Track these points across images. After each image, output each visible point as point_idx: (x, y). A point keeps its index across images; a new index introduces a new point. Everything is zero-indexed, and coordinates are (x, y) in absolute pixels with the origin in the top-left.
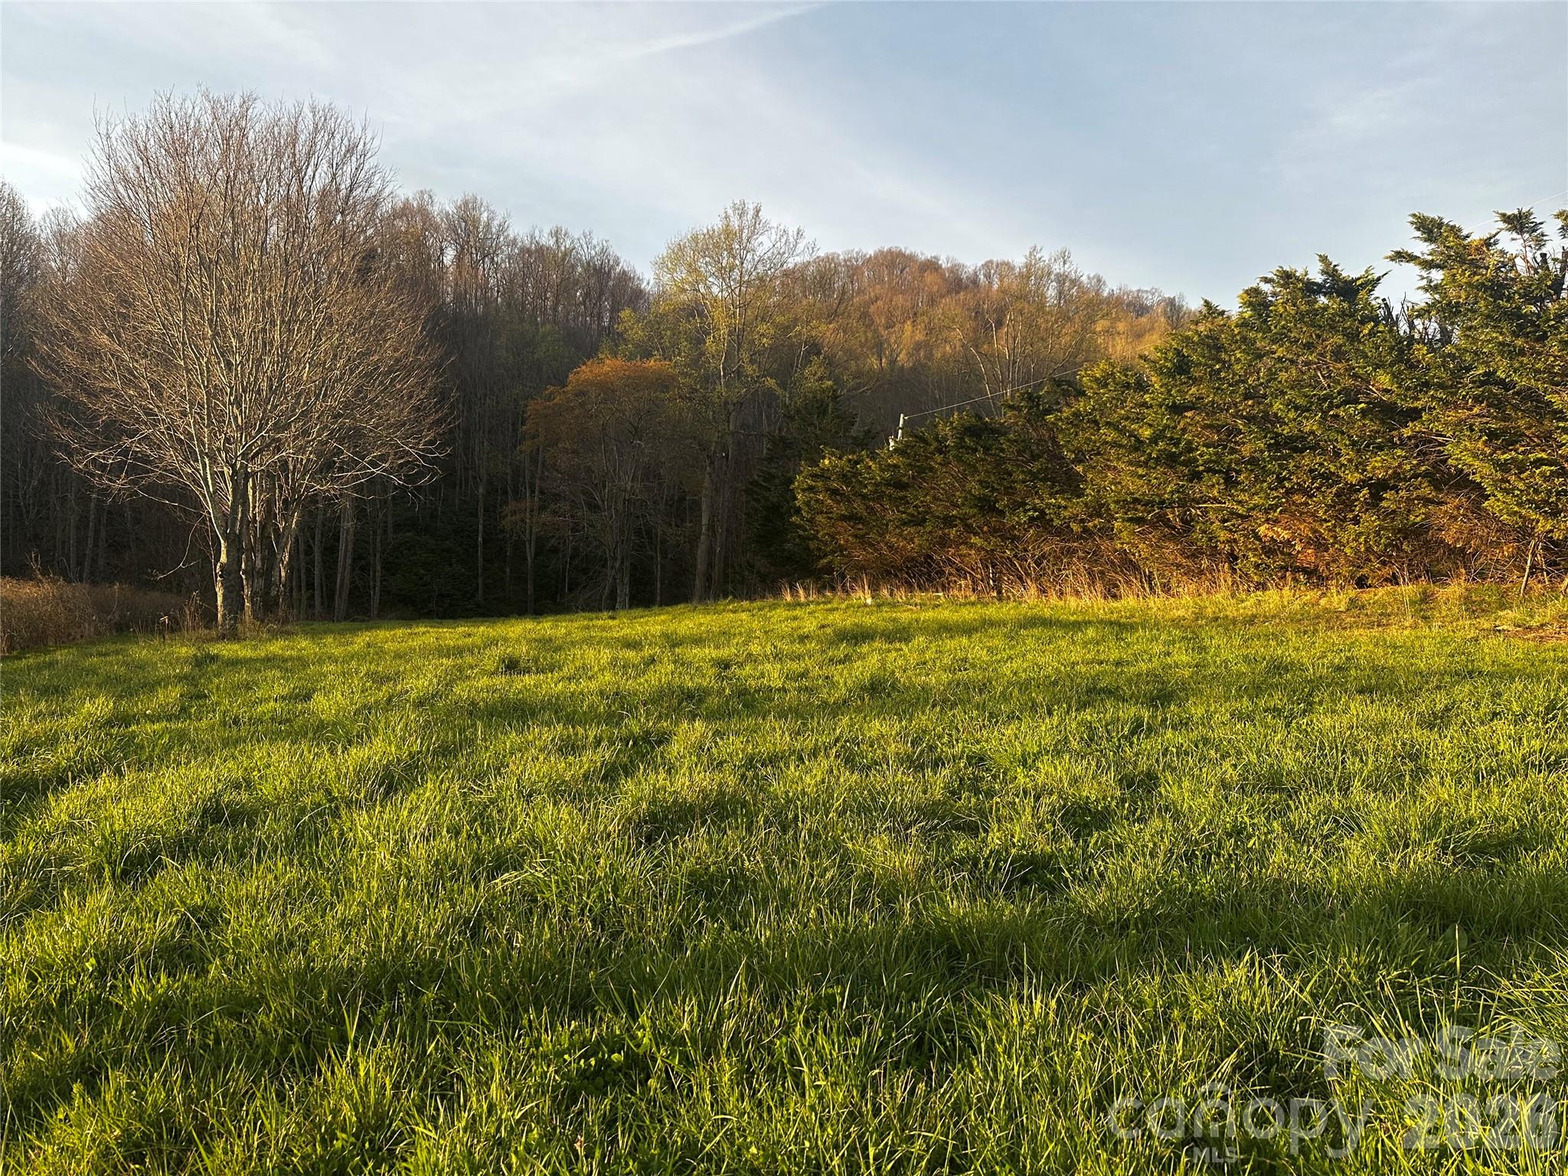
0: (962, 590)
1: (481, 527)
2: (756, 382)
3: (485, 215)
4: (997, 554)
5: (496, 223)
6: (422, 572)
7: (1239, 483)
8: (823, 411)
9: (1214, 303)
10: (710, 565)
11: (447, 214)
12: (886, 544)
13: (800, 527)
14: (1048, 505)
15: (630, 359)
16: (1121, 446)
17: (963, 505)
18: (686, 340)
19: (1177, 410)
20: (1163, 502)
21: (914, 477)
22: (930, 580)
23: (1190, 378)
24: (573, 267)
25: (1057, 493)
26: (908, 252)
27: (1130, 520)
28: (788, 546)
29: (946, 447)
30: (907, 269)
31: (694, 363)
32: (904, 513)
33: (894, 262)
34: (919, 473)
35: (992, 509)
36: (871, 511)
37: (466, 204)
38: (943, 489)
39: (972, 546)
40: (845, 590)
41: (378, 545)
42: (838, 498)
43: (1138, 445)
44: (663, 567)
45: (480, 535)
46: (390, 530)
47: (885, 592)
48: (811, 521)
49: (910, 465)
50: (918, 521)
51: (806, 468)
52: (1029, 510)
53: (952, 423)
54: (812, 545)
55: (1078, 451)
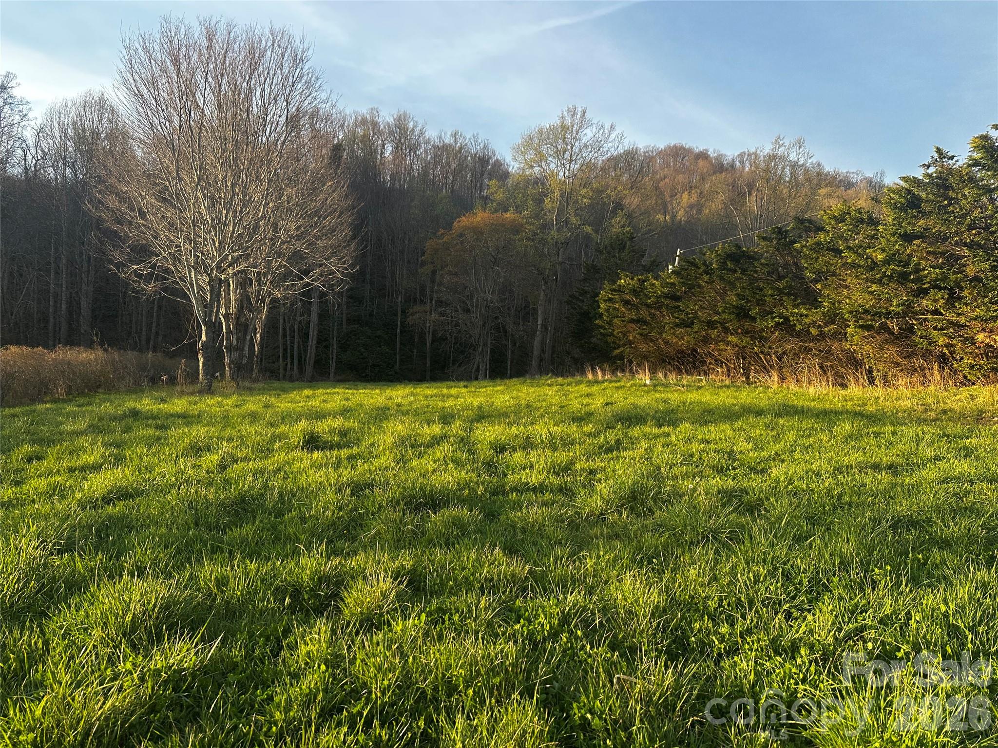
0: (719, 375)
1: (399, 323)
2: (578, 228)
3: (412, 123)
4: (748, 351)
5: (418, 129)
6: (363, 350)
7: (963, 298)
8: (623, 247)
9: (945, 149)
10: (543, 351)
11: (389, 123)
12: (663, 340)
13: (601, 327)
14: (792, 314)
15: (493, 213)
16: (860, 266)
17: (724, 312)
18: (532, 200)
19: (908, 238)
20: (890, 313)
21: (685, 292)
22: (695, 367)
23: (920, 212)
24: (466, 157)
25: (799, 304)
26: (687, 147)
27: (861, 327)
28: (594, 340)
29: (712, 269)
30: (687, 158)
31: (537, 217)
32: (677, 318)
33: (677, 153)
34: (690, 289)
35: (747, 316)
36: (653, 316)
37: (400, 117)
38: (707, 301)
39: (728, 343)
40: (631, 371)
41: (335, 332)
42: (629, 306)
43: (874, 265)
44: (512, 352)
45: (399, 328)
46: (344, 323)
47: (660, 375)
48: (610, 323)
49: (683, 283)
50: (687, 324)
51: (607, 285)
52: (776, 317)
53: (717, 251)
54: (610, 339)
55: (819, 273)
